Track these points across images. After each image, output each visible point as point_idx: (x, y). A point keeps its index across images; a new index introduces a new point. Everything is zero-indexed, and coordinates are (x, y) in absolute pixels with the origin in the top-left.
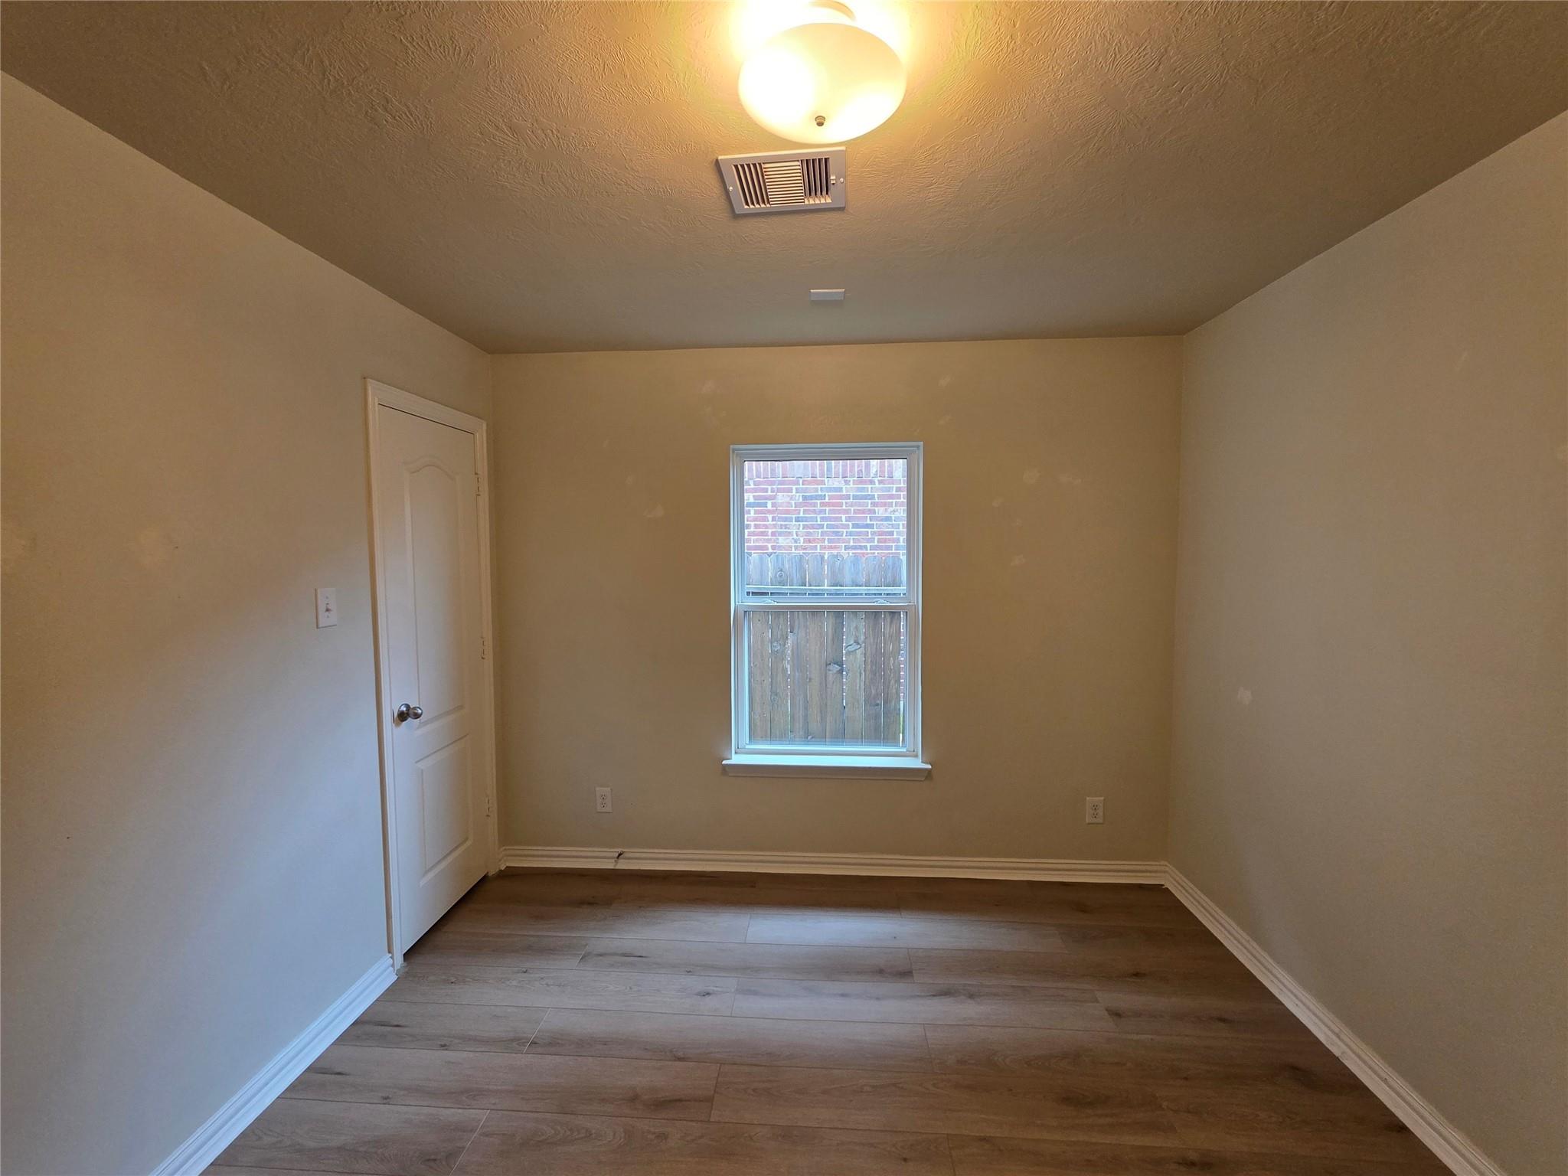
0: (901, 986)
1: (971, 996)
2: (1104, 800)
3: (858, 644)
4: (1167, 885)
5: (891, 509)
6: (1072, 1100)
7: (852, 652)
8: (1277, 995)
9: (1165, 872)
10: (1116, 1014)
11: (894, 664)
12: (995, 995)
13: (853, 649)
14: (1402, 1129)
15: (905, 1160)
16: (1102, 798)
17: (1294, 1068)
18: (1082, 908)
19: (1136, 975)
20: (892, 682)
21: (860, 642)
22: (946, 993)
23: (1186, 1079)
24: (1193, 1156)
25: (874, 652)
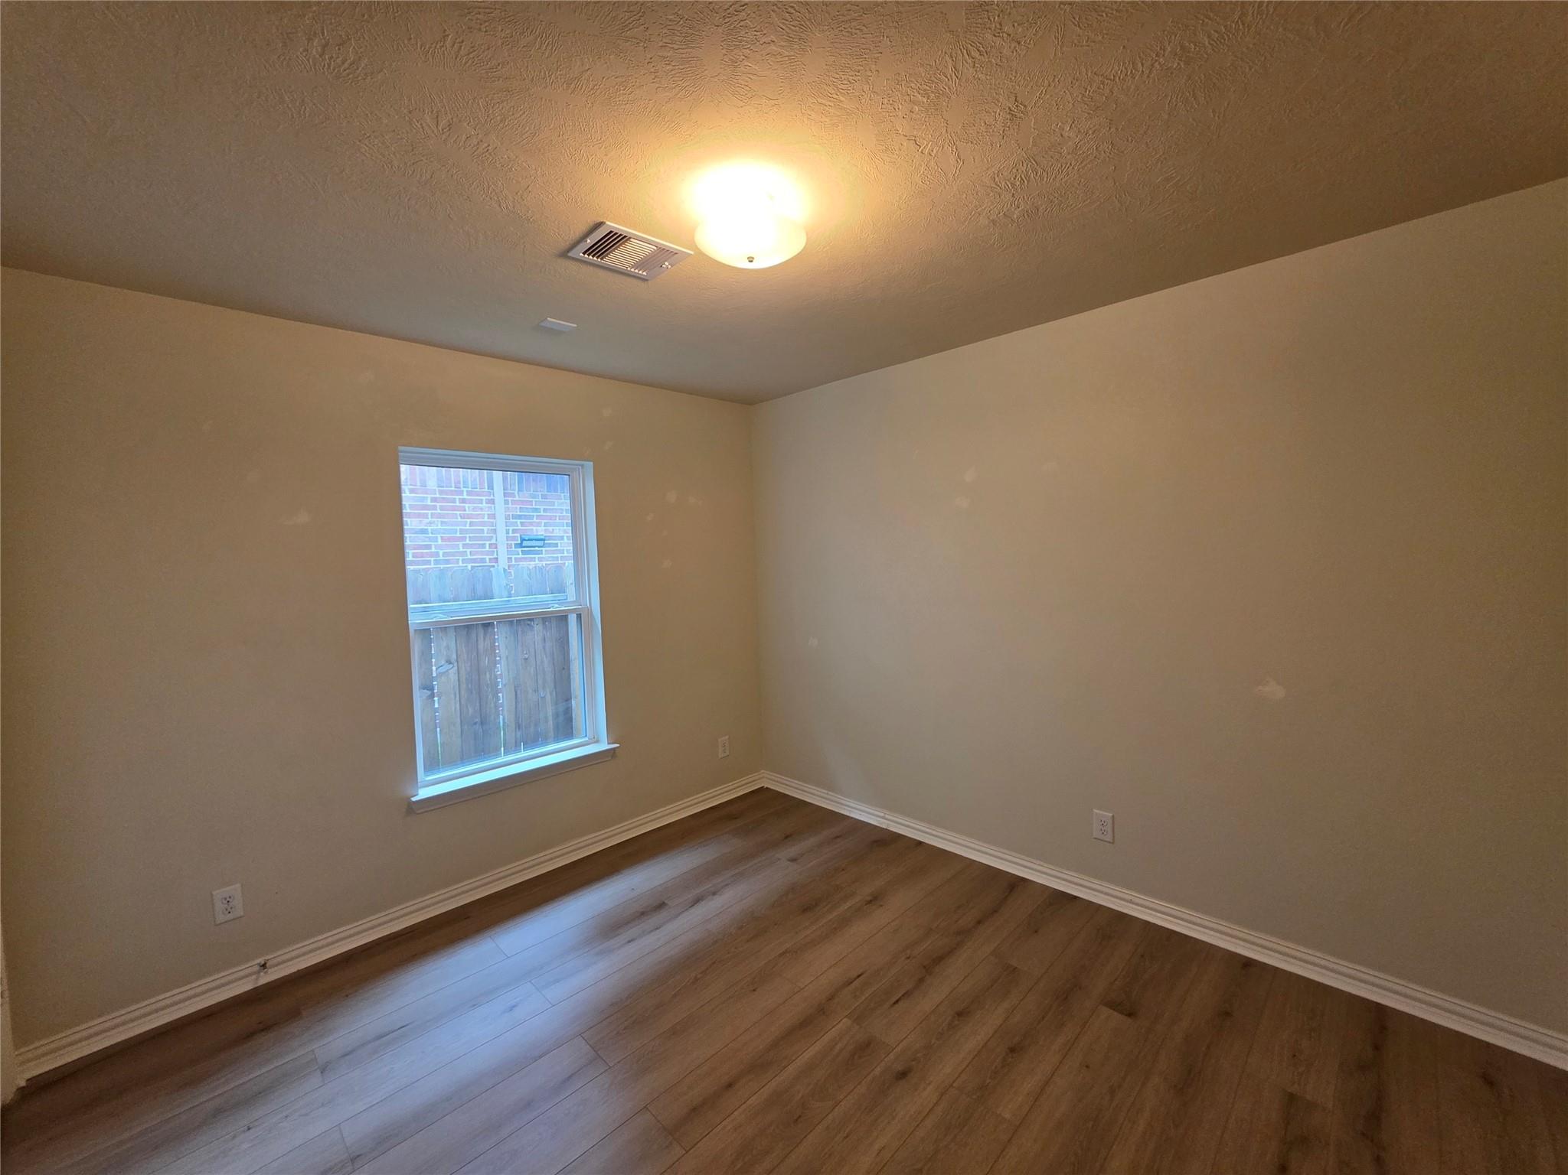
0: (663, 914)
1: (714, 894)
2: (729, 738)
3: (450, 663)
4: (766, 786)
5: (426, 521)
6: (806, 909)
7: (444, 673)
8: (848, 814)
9: (763, 777)
10: (793, 860)
11: (490, 679)
12: (727, 885)
13: (444, 670)
14: (921, 843)
15: (754, 990)
16: (727, 737)
17: (875, 842)
18: (732, 817)
19: (787, 837)
20: (490, 696)
21: (452, 661)
22: (697, 900)
23: (843, 870)
24: (869, 898)
25: (468, 669)
